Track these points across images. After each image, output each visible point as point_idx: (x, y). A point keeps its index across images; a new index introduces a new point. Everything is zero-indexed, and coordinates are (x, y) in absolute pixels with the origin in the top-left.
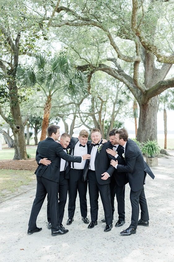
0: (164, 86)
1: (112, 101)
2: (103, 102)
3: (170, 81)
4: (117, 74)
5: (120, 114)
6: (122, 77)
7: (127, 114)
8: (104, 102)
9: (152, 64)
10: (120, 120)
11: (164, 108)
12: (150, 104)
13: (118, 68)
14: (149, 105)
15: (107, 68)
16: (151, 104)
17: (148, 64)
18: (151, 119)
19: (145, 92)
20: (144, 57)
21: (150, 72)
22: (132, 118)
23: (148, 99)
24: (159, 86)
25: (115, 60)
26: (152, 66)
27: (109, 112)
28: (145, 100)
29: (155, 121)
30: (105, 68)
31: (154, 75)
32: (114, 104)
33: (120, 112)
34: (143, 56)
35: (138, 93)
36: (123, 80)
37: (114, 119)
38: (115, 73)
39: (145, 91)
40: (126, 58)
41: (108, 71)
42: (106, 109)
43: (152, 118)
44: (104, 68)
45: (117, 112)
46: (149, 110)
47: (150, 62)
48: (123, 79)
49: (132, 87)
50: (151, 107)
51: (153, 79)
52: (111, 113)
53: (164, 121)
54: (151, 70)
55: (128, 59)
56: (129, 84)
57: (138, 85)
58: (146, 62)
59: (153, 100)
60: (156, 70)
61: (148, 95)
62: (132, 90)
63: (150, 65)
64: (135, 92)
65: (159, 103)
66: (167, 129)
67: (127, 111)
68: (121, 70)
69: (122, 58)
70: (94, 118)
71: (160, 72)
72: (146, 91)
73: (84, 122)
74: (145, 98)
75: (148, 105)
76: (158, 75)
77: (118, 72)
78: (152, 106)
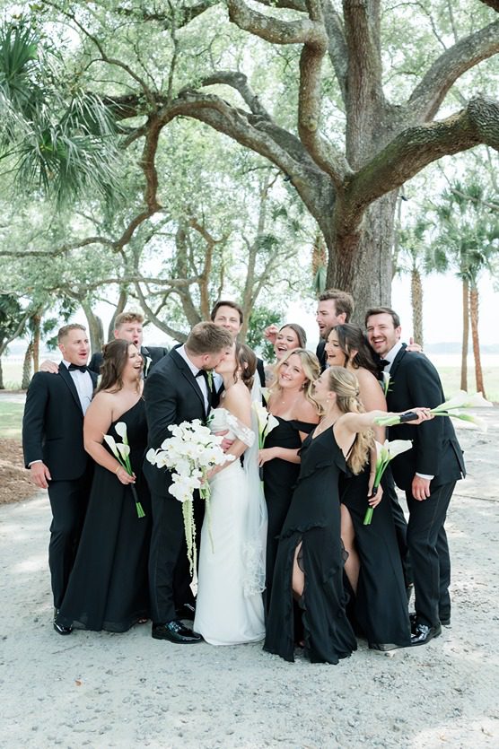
0: (418, 147)
1: (245, 242)
2: (212, 242)
3: (445, 128)
4: (244, 124)
5: (272, 286)
6: (264, 134)
7: (295, 287)
8: (215, 242)
9: (375, 86)
10: (272, 307)
11: (414, 265)
12: (367, 234)
13: (252, 109)
14: (362, 236)
15: (209, 100)
16: (371, 236)
17: (359, 88)
18: (368, 292)
19: (347, 183)
20: (345, 65)
21: (366, 116)
22: (309, 300)
23: (359, 209)
24: (399, 151)
25: (241, 79)
26: (373, 94)
27: (238, 280)
28: (345, 214)
29: (384, 299)
30: (200, 100)
31: (378, 127)
32: (253, 252)
33: (271, 280)
34: (339, 60)
35: (321, 194)
36: (267, 148)
37: (251, 302)
38: (236, 121)
39: (346, 177)
40: (264, 24)
41: (213, 116)
42: (223, 270)
43: (372, 287)
44: (197, 102)
45: (264, 278)
46: (363, 258)
47: (365, 79)
48: (267, 143)
49: (301, 173)
50: (370, 248)
51: (378, 142)
52: (242, 283)
53: (411, 309)
54: (370, 111)
55: (274, 29)
56: (290, 161)
57: (317, 151)
58: (352, 79)
59: (377, 221)
60: (387, 112)
61: (356, 193)
62: (300, 185)
63: (367, 90)
64: (313, 191)
65: (397, 250)
66: (424, 333)
67: (294, 279)
68: (261, 113)
69: (246, 24)
70: (187, 299)
71: (401, 116)
72: (350, 178)
73: (154, 312)
74: (346, 205)
75: (357, 236)
76: (394, 127)
77: (252, 120)
78: (372, 241)
